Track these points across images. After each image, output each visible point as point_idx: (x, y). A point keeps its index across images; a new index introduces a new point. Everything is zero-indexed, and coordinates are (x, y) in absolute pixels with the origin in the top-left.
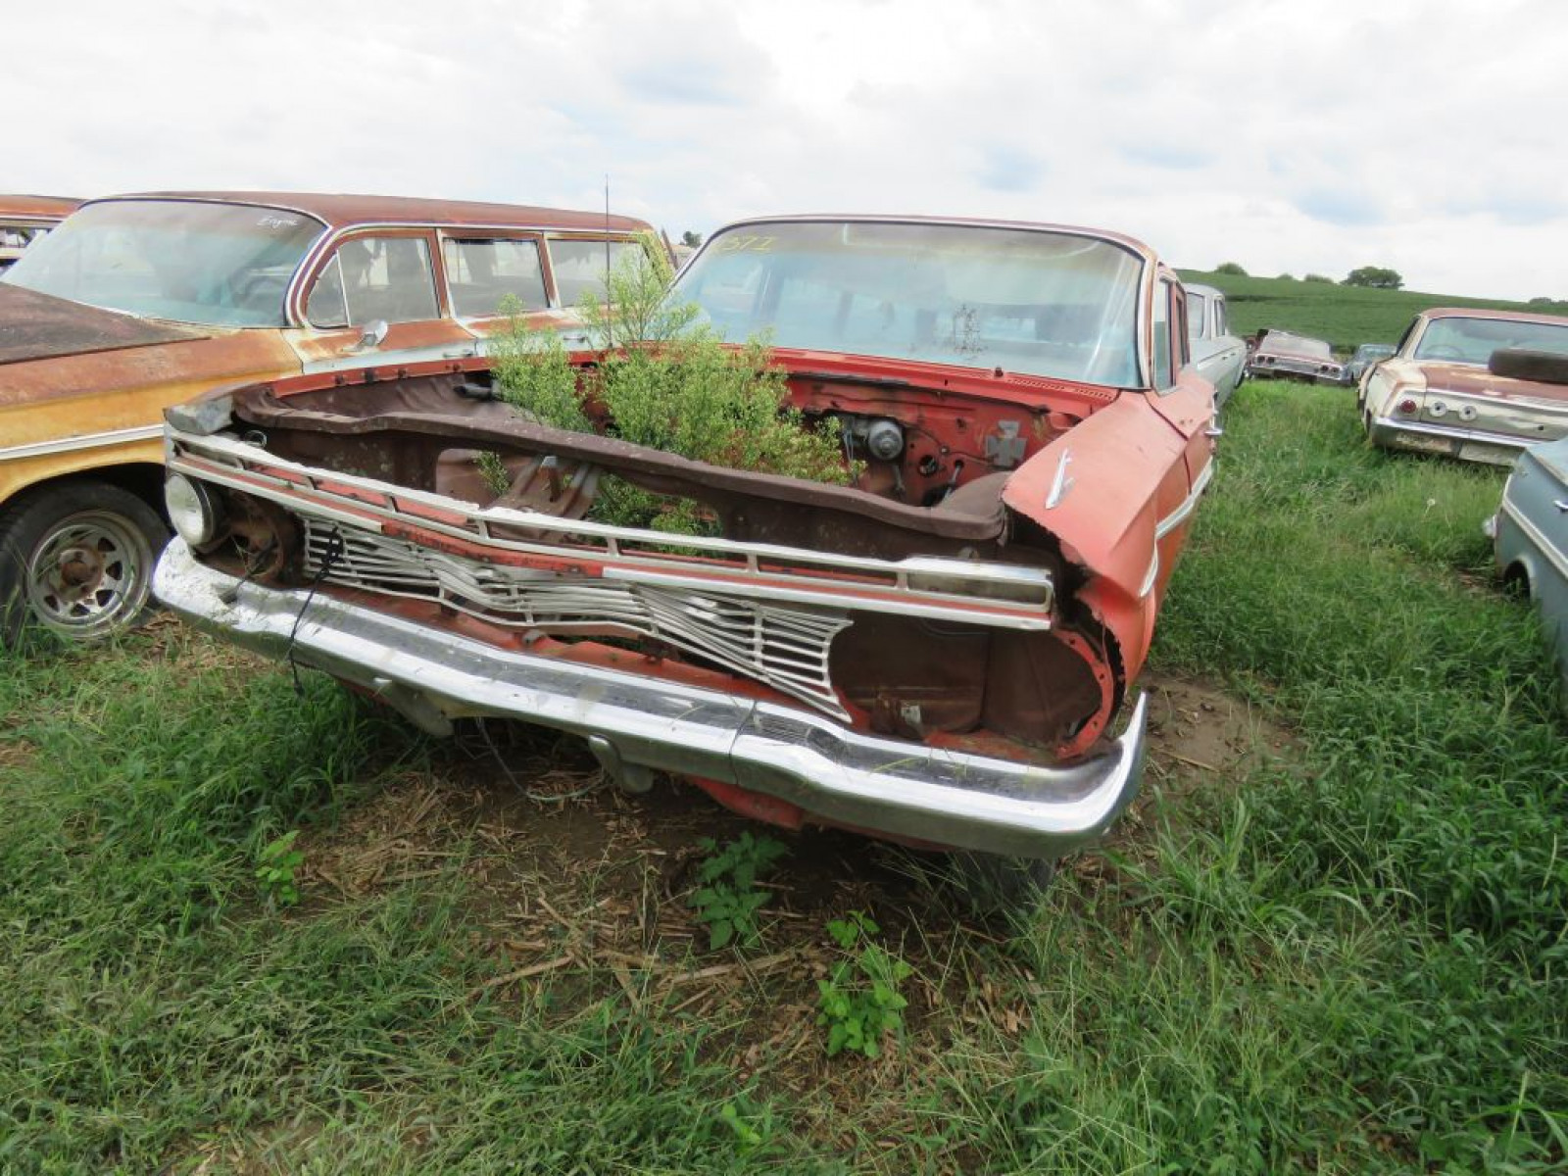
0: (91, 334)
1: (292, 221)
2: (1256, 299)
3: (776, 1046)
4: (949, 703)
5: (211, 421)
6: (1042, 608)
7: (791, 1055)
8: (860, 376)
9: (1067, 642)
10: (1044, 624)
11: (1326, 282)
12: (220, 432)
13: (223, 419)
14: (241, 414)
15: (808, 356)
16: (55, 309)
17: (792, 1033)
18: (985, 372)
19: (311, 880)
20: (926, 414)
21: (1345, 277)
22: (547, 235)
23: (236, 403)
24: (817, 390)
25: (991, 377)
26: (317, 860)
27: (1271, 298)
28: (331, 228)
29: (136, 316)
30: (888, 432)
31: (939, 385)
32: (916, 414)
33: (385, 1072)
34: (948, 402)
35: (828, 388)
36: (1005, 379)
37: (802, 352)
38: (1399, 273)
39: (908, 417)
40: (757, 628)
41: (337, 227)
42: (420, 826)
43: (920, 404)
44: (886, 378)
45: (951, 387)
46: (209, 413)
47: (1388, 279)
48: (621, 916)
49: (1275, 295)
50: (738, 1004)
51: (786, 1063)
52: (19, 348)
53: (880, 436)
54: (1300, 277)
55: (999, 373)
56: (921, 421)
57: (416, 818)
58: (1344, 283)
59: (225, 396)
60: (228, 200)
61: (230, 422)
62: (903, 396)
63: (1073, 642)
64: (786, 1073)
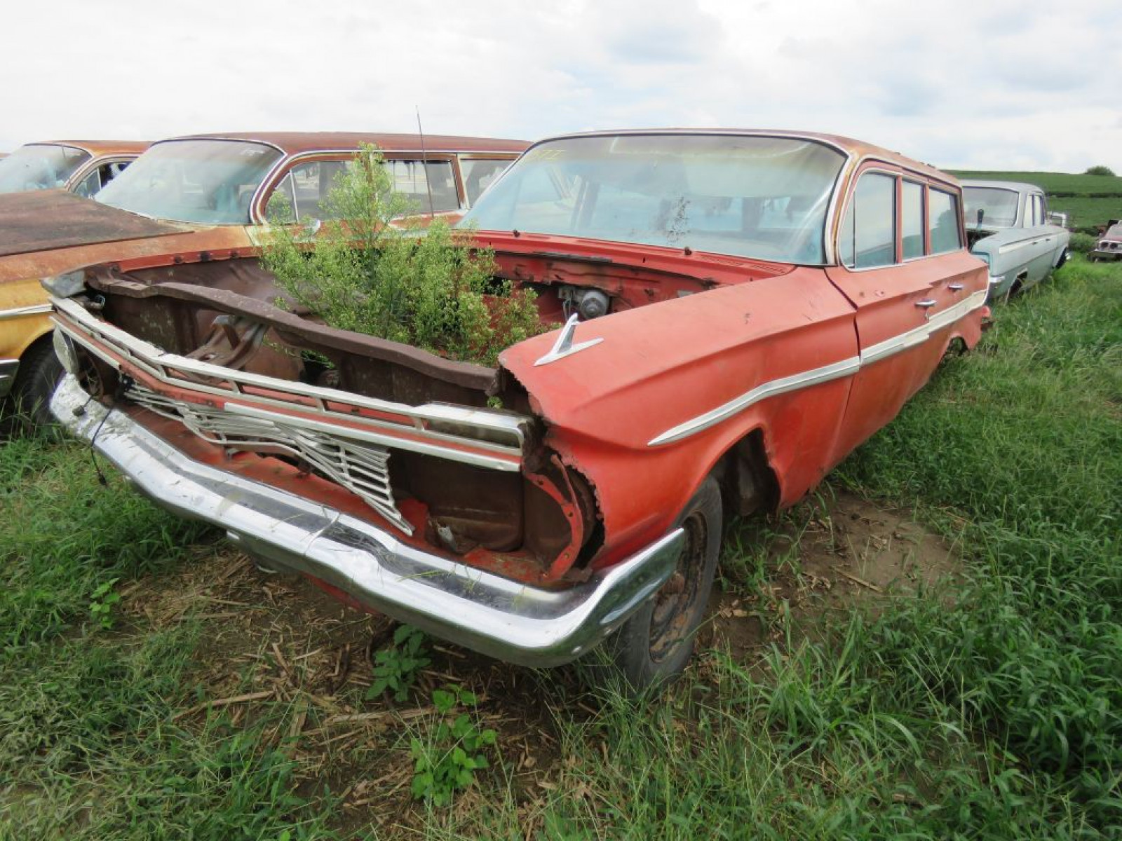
0: (114, 229)
1: (261, 150)
3: (383, 784)
4: (498, 526)
5: (67, 289)
6: (518, 452)
7: (390, 793)
8: (576, 255)
9: (536, 483)
10: (514, 466)
12: (75, 296)
13: (78, 287)
14: (93, 284)
15: (552, 240)
16: (102, 214)
17: (399, 775)
18: (677, 251)
19: (137, 613)
20: (625, 286)
22: (460, 156)
23: (87, 276)
24: (549, 266)
25: (682, 256)
26: (146, 599)
28: (286, 154)
29: (152, 218)
30: (593, 300)
31: (638, 263)
32: (618, 285)
33: (92, 763)
34: (641, 276)
35: (556, 265)
36: (692, 258)
37: (547, 237)
39: (612, 287)
40: (341, 455)
41: (291, 153)
42: (227, 581)
43: (621, 278)
44: (594, 257)
45: (649, 265)
46: (64, 283)
48: (324, 663)
50: (373, 746)
51: (384, 799)
52: (62, 240)
53: (588, 302)
55: (688, 252)
56: (622, 290)
57: (227, 574)
59: (78, 271)
60: (228, 138)
61: (84, 289)
62: (609, 271)
63: (541, 483)
64: (379, 808)
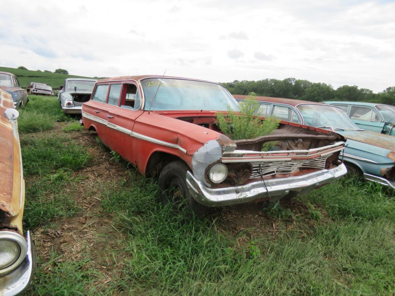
2: (38, 77)
11: (50, 72)
21: (55, 71)
27: (41, 77)
38: (67, 70)
47: (65, 72)
49: (42, 76)
54: (43, 71)
58: (54, 72)
